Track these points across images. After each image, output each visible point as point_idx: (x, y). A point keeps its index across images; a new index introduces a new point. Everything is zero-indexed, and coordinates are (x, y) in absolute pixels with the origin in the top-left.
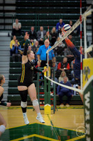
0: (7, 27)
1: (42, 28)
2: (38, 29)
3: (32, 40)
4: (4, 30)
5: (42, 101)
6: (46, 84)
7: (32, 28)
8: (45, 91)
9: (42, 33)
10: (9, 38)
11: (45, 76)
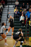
0: (13, 3)
1: (28, 4)
2: (26, 4)
3: (23, 9)
4: (12, 4)
5: (28, 36)
6: (30, 28)
7: (24, 4)
8: (29, 31)
9: (28, 6)
10: (14, 8)
11: (29, 25)
